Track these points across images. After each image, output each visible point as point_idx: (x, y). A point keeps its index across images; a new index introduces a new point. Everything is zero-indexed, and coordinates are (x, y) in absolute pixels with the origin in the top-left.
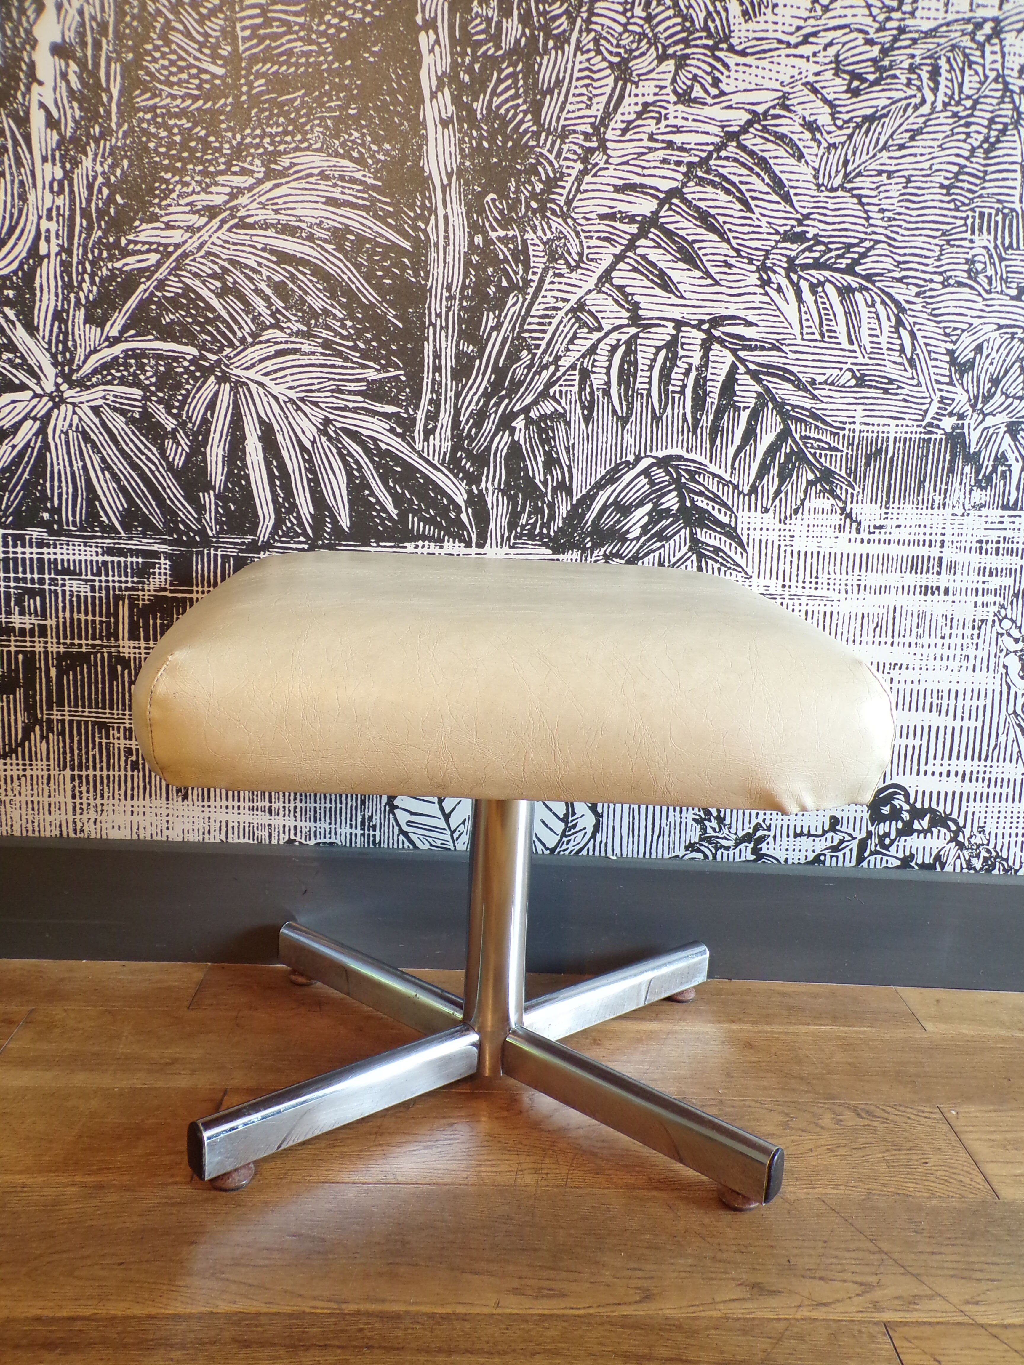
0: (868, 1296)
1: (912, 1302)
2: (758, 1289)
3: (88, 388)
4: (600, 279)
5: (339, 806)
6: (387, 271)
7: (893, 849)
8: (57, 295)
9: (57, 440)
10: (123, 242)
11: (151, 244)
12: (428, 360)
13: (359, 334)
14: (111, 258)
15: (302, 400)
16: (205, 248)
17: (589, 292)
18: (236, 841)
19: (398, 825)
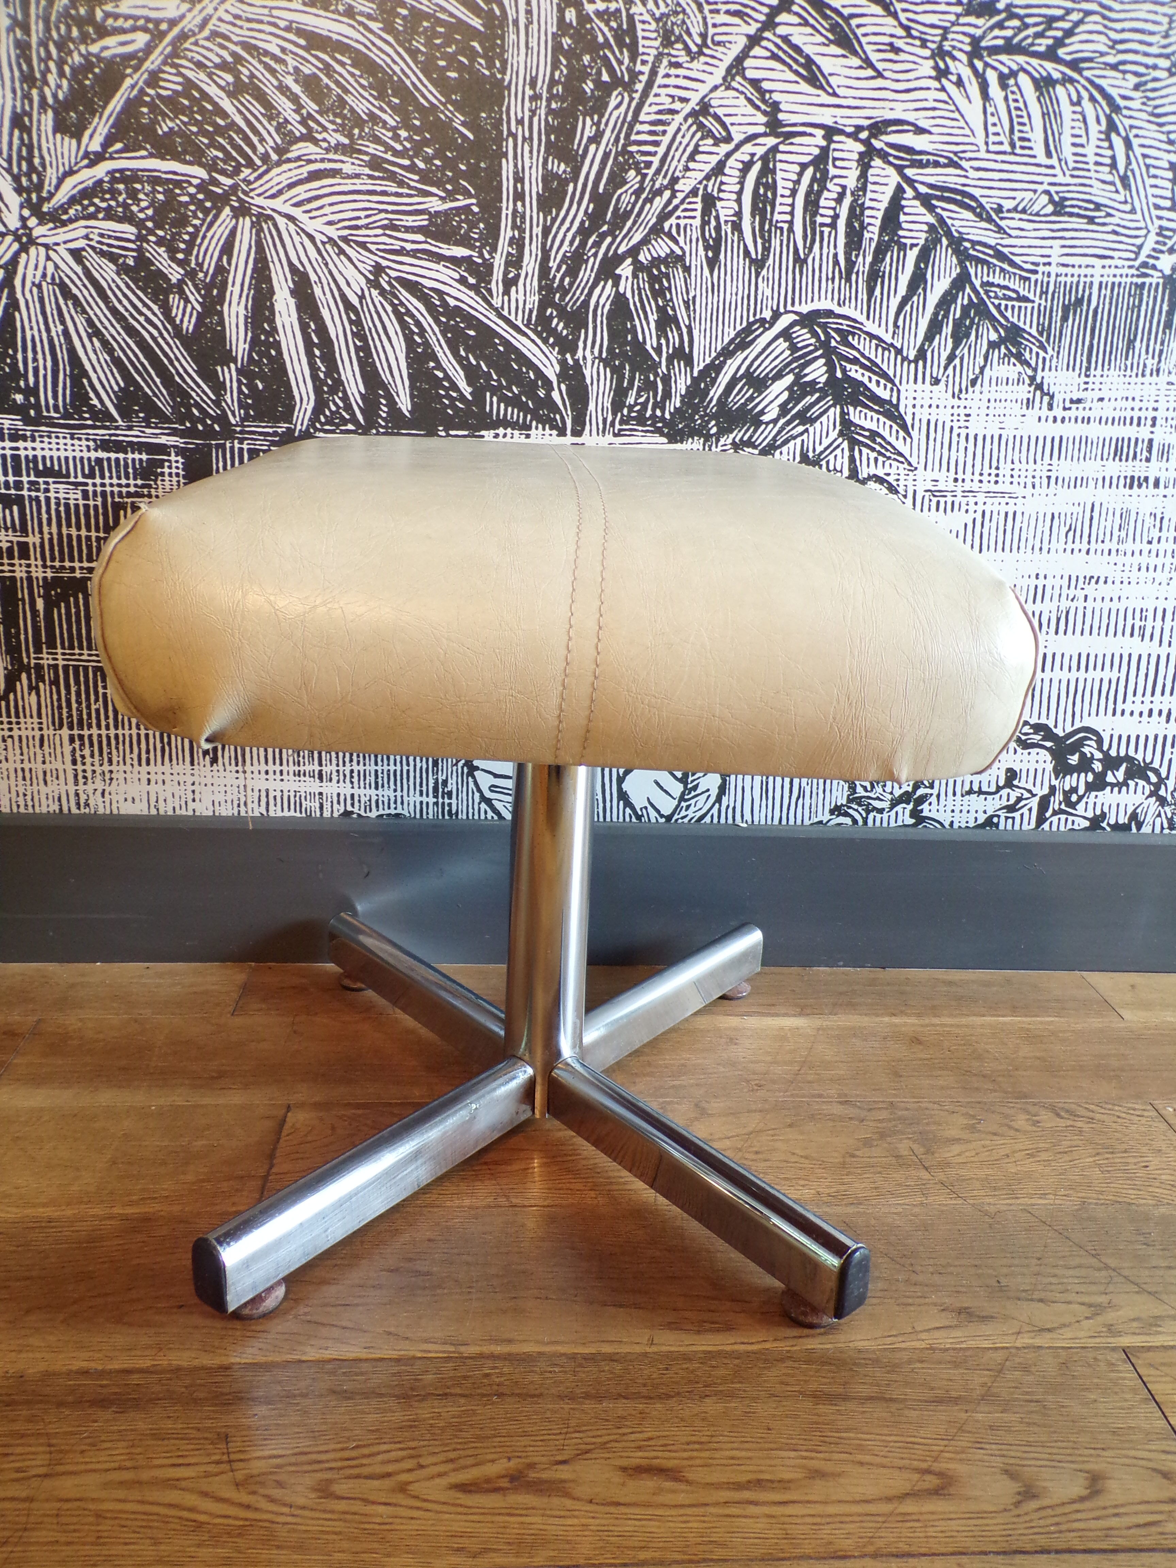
0: (1100, 1319)
1: (1153, 1324)
2: (966, 1314)
3: (64, 224)
4: (729, 70)
5: (405, 768)
6: (451, 59)
7: (1081, 807)
8: (14, 91)
9: (28, 296)
10: (99, 15)
11: (136, 18)
12: (508, 184)
13: (418, 148)
14: (84, 38)
15: (345, 239)
16: (210, 26)
17: (716, 88)
18: (280, 814)
19: (479, 790)
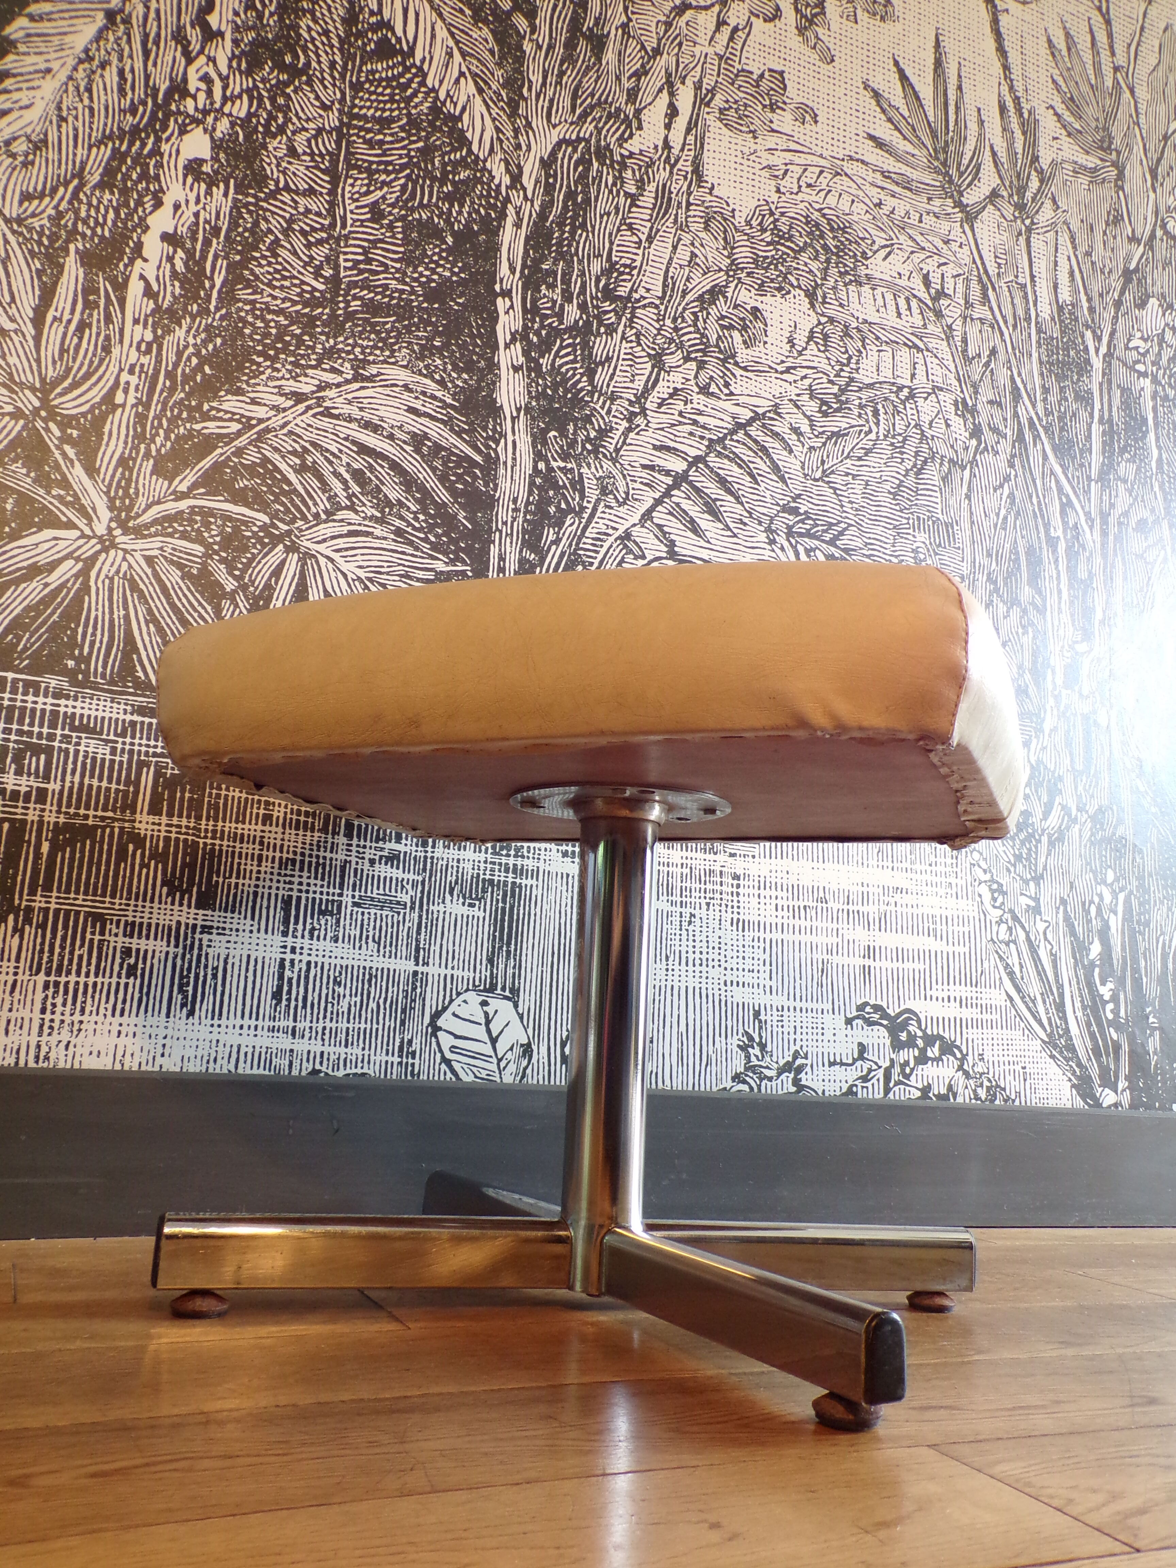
3: (145, 537)
4: (643, 516)
5: (375, 1026)
6: (460, 477)
7: (913, 1078)
8: (126, 443)
9: (100, 585)
10: (206, 407)
11: (234, 414)
12: (494, 561)
13: (431, 528)
14: (191, 419)
15: (370, 579)
16: (289, 428)
17: (634, 525)
18: (248, 1071)
19: (441, 1051)
